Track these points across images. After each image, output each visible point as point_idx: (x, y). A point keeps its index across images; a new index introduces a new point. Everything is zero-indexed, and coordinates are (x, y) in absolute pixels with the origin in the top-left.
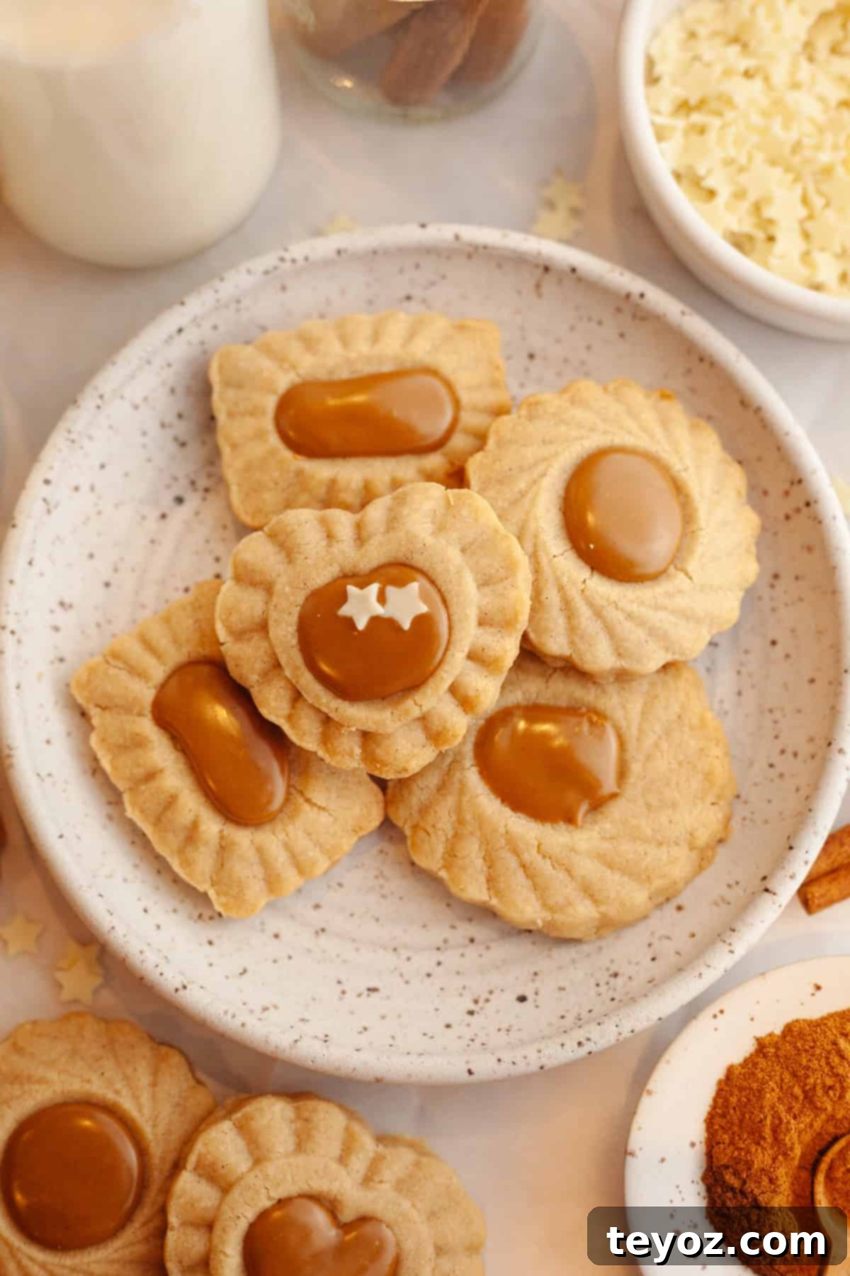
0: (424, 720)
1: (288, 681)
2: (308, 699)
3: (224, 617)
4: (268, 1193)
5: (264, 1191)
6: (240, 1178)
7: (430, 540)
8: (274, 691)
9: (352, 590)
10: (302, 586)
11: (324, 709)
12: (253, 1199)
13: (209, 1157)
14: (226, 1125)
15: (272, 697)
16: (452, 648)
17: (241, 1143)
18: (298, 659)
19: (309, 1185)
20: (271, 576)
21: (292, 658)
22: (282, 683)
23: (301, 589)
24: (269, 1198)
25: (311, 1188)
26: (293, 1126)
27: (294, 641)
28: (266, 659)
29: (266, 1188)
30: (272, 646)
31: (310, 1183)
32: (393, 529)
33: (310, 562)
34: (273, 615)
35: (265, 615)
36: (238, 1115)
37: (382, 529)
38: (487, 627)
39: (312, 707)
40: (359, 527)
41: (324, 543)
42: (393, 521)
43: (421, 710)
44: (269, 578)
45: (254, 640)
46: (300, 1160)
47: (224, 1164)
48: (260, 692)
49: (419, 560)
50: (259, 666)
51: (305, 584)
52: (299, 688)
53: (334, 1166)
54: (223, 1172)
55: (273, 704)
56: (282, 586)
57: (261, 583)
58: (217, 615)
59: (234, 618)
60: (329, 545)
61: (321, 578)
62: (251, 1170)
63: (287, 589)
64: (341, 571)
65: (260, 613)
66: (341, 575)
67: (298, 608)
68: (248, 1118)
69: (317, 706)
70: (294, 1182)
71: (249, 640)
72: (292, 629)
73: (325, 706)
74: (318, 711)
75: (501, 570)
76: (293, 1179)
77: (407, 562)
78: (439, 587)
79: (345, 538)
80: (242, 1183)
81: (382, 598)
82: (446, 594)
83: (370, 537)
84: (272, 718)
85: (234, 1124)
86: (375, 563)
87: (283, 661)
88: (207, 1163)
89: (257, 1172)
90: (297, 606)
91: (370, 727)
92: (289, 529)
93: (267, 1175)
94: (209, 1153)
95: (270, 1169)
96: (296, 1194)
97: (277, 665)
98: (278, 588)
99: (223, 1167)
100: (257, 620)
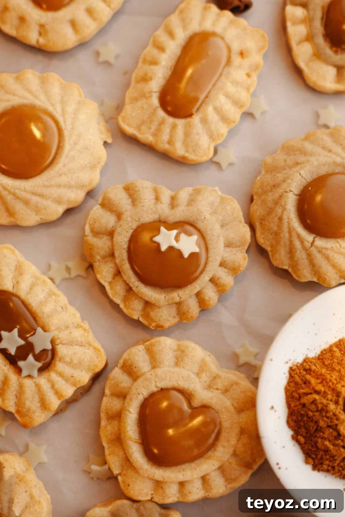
0: (179, 304)
1: (116, 265)
2: (124, 277)
3: (91, 222)
4: (156, 384)
5: (154, 382)
6: (143, 374)
7: (208, 217)
8: (107, 268)
9: (162, 229)
10: (137, 220)
11: (131, 285)
12: (147, 386)
13: (129, 362)
14: (141, 347)
15: (105, 270)
16: (204, 273)
17: (147, 357)
18: (125, 255)
19: (178, 383)
20: (122, 210)
21: (122, 254)
22: (112, 265)
23: (136, 221)
24: (156, 387)
25: (179, 385)
26: (175, 353)
27: (126, 246)
28: (107, 250)
29: (156, 381)
30: (113, 245)
31: (179, 382)
32: (191, 205)
33: (144, 208)
34: (119, 230)
35: (114, 228)
36: (148, 343)
37: (185, 203)
38: (223, 268)
39: (125, 282)
40: (173, 198)
41: (153, 201)
42: (191, 202)
43: (180, 299)
44: (121, 210)
45: (104, 239)
46: (176, 369)
47: (137, 366)
48: (99, 266)
49: (200, 225)
50: (102, 253)
51: (139, 219)
52: (121, 270)
53: (193, 376)
54: (135, 370)
55: (104, 274)
56: (127, 216)
57: (115, 211)
58: (88, 220)
59: (96, 225)
60: (156, 203)
61: (148, 218)
62: (149, 371)
63: (129, 219)
64: (158, 218)
65: (111, 227)
66: (158, 220)
67: (132, 230)
68: (152, 345)
69: (128, 282)
70: (170, 381)
71: (102, 238)
72: (126, 239)
73: (132, 284)
74: (127, 284)
75: (238, 242)
76: (170, 378)
77: (194, 224)
78: (206, 241)
79: (165, 202)
80: (144, 376)
81: (177, 238)
82: (209, 246)
83: (177, 206)
84: (102, 282)
85: (145, 348)
86: (177, 219)
87: (116, 254)
88: (128, 364)
89: (152, 372)
90: (132, 229)
91: (152, 300)
92: (137, 189)
93: (157, 375)
94: (130, 359)
95: (159, 371)
96: (171, 387)
97: (112, 255)
98: (124, 216)
99: (135, 367)
100: (109, 229)
